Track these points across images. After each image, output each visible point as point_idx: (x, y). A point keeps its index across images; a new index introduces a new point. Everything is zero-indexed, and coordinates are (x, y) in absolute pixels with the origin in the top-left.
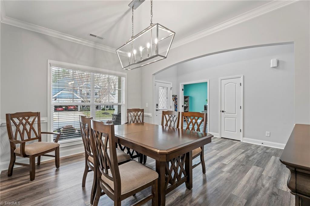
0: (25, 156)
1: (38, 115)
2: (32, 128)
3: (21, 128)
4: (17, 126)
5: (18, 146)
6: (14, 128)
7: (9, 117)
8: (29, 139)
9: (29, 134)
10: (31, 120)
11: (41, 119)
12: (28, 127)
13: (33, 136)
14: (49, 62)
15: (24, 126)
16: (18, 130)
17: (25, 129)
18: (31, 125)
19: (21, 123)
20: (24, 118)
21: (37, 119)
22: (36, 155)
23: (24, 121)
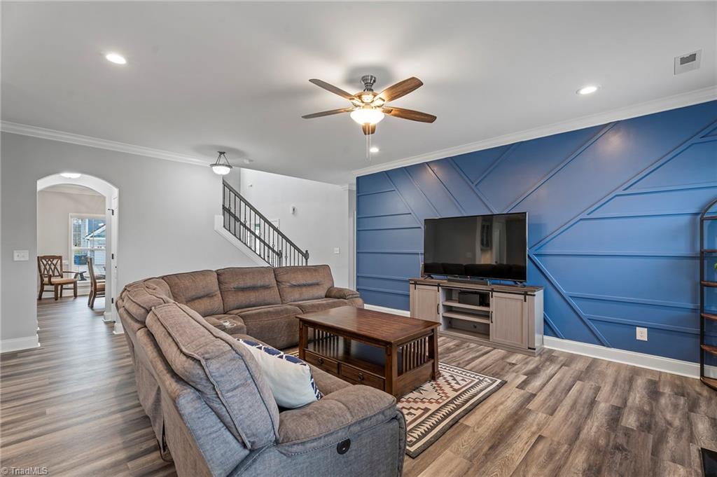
0: (52, 284)
1: (60, 258)
2: (55, 268)
3: (48, 267)
4: (45, 266)
5: (46, 280)
6: (42, 267)
7: (39, 259)
8: (54, 276)
9: (53, 272)
10: (55, 262)
11: (63, 262)
12: (53, 267)
13: (56, 274)
14: (70, 214)
15: (50, 265)
16: (45, 268)
17: (50, 268)
18: (55, 265)
19: (47, 263)
20: (49, 260)
21: (59, 261)
22: (59, 284)
23: (50, 262)
